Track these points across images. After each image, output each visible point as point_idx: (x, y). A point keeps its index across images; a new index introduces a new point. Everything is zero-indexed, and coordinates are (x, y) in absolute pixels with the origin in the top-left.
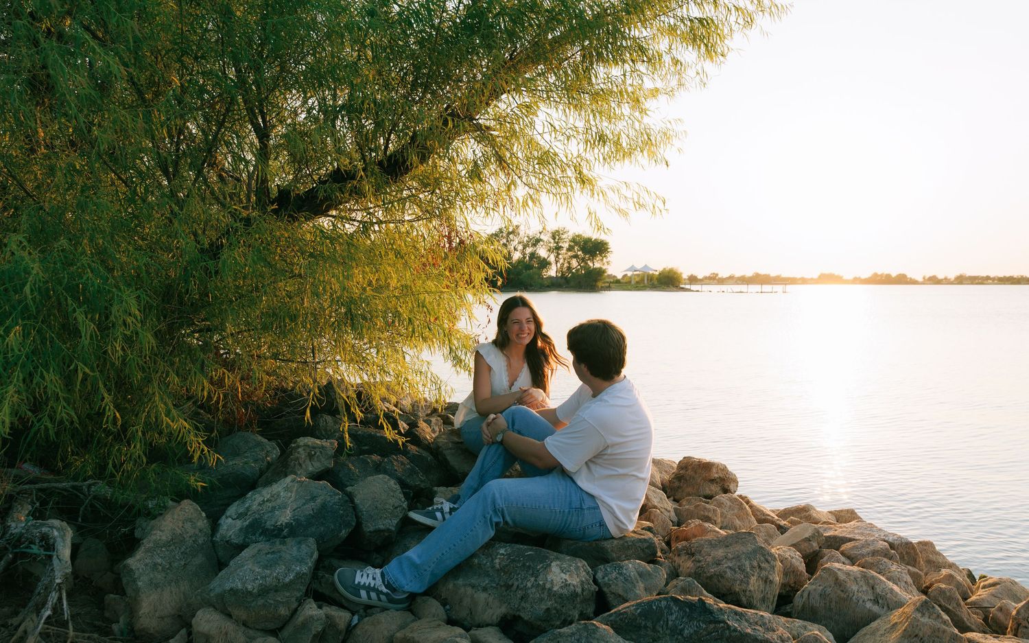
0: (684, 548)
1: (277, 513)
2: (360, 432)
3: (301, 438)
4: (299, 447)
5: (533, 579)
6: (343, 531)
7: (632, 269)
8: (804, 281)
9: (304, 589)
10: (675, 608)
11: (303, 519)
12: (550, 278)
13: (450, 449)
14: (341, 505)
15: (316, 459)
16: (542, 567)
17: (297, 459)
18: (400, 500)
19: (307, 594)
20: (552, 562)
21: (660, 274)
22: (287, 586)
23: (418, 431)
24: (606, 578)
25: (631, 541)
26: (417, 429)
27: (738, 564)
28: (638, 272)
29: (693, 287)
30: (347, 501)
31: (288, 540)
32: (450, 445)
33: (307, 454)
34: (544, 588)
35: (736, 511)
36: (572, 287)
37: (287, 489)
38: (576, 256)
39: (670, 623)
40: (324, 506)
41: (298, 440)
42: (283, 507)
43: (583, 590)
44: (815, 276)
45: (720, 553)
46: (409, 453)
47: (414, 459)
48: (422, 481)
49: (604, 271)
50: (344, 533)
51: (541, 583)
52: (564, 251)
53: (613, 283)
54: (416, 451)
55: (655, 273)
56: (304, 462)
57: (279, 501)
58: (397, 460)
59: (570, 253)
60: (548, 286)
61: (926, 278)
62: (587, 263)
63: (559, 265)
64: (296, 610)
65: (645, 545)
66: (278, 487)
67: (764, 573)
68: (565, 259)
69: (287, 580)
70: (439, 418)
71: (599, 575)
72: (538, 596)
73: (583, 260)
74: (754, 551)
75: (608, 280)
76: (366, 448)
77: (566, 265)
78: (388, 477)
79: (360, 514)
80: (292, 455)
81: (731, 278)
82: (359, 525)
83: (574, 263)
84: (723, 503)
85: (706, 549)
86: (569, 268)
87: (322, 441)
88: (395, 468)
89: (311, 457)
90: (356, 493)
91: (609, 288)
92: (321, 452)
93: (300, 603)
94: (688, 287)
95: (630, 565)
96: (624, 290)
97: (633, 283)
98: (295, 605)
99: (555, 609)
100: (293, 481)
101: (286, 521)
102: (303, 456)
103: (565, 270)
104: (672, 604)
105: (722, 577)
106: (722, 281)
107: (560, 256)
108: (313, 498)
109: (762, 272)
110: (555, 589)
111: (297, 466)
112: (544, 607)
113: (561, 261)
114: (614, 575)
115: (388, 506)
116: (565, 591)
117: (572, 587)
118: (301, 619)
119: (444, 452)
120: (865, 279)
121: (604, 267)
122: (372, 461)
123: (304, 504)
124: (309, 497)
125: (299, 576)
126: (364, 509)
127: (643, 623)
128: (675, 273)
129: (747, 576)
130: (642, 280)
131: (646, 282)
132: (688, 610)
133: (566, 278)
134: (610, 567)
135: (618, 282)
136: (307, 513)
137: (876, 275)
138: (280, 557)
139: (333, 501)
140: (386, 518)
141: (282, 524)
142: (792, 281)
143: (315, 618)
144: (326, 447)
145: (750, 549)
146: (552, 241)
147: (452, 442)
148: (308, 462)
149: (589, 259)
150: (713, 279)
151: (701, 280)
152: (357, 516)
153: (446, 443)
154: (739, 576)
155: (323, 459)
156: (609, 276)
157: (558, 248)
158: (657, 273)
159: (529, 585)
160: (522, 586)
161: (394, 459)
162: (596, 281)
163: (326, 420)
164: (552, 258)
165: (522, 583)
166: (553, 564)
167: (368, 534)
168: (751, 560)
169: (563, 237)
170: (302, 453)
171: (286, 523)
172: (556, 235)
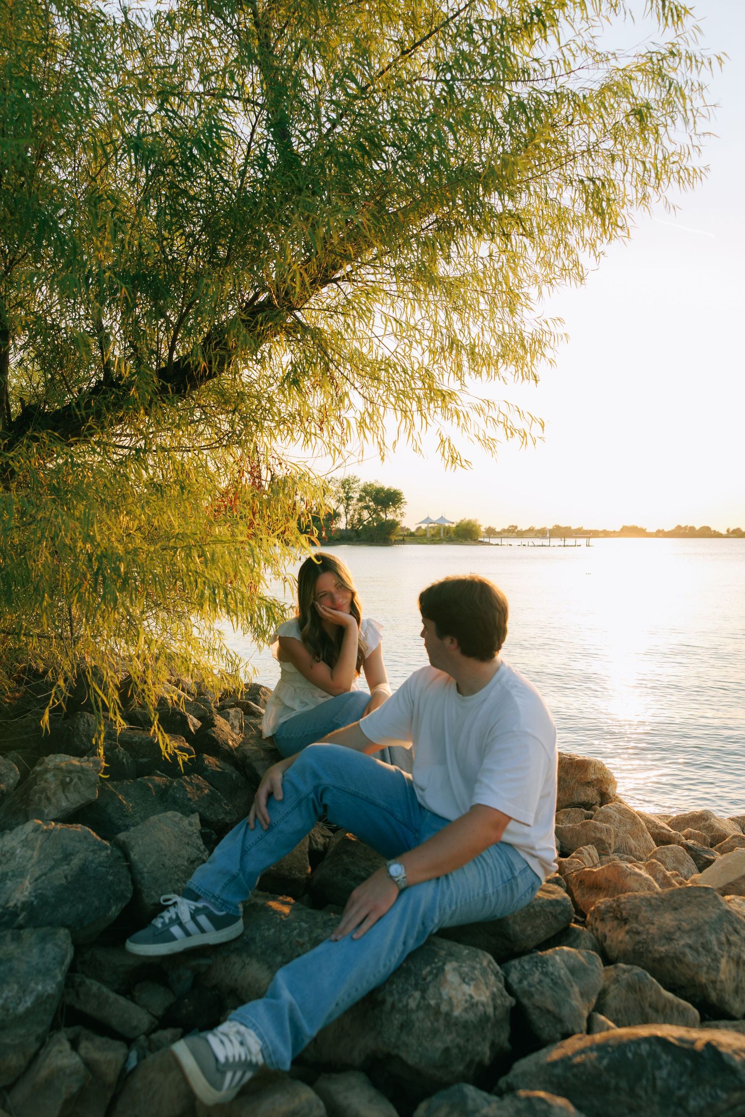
0: (610, 909)
1: (9, 884)
2: (136, 739)
3: (51, 757)
4: (46, 771)
5: (417, 994)
6: (113, 909)
7: (428, 520)
8: (606, 534)
9: (48, 1019)
10: (665, 1058)
11: (50, 893)
12: (339, 530)
13: (262, 759)
14: (110, 867)
15: (72, 789)
16: (430, 973)
17: (43, 790)
18: (198, 849)
19: (55, 1027)
20: (444, 964)
21: (457, 526)
22: (21, 1020)
23: (215, 733)
24: (525, 983)
25: (539, 905)
26: (213, 729)
27: (701, 940)
28: (432, 525)
29: (493, 541)
30: (119, 857)
31: (25, 933)
32: (262, 754)
33: (58, 782)
34: (437, 1011)
35: (629, 827)
36: (363, 540)
37: (26, 844)
38: (367, 507)
39: (659, 1083)
40: (83, 869)
41: (47, 759)
42: (20, 874)
43: (495, 1008)
44: (618, 529)
45: (668, 920)
46: (206, 770)
47: (212, 778)
48: (226, 813)
49: (397, 524)
50: (114, 911)
51: (433, 1002)
52: (354, 501)
53: (407, 536)
54: (217, 766)
55: (451, 525)
56: (55, 794)
57: (13, 864)
58: (191, 783)
59: (360, 504)
60: (337, 540)
61: (731, 529)
62: (379, 515)
63: (349, 516)
64: (36, 1055)
65: (559, 909)
66: (13, 839)
67: (734, 951)
68: (355, 510)
69: (21, 1009)
70: (239, 709)
71: (514, 977)
72: (429, 1024)
73: (375, 511)
74: (720, 919)
75: (401, 533)
76: (145, 760)
77: (356, 516)
78: (179, 815)
79: (139, 877)
80: (36, 784)
81: (531, 530)
82: (137, 893)
83: (366, 514)
84: (611, 817)
85: (645, 913)
86: (360, 520)
87: (82, 759)
88: (189, 796)
89: (64, 786)
90: (133, 843)
91: (402, 542)
92: (80, 778)
93: (43, 1043)
94: (486, 540)
95: (557, 958)
96: (419, 543)
97: (428, 535)
98: (32, 1050)
99: (458, 1046)
100: (36, 829)
101: (23, 899)
102: (52, 787)
103: (355, 522)
104: (659, 1050)
105: (680, 961)
106: (521, 534)
107: (350, 507)
108: (67, 857)
109: (563, 524)
110: (456, 1013)
111: (44, 802)
112: (439, 1045)
113: (351, 512)
114: (537, 976)
115: (180, 862)
116: (471, 1016)
117: (481, 1008)
118: (44, 1073)
119: (255, 764)
120: (669, 532)
121: (398, 519)
122: (155, 786)
123: (52, 868)
124: (61, 856)
125: (41, 1000)
126: (145, 870)
127: (613, 1082)
128: (474, 526)
129: (716, 960)
130: (438, 533)
131: (442, 535)
132: (688, 1062)
133: (357, 531)
134: (529, 962)
135: (412, 535)
136: (57, 883)
137: (679, 527)
138: (11, 969)
139: (97, 861)
140: (178, 880)
141: (15, 905)
142: (594, 534)
143: (68, 1071)
144: (87, 770)
145: (714, 916)
146: (342, 491)
147: (265, 750)
148: (60, 794)
149: (382, 510)
150: (513, 532)
151: (499, 533)
152: (134, 882)
153: (256, 751)
154: (705, 960)
155: (82, 789)
156: (403, 529)
157: (349, 498)
158: (454, 526)
159: (412, 1004)
160: (400, 1005)
161: (186, 782)
162: (389, 533)
163: (88, 721)
164: (341, 509)
165: (400, 1001)
166: (448, 967)
167: (152, 907)
168: (716, 932)
169: (354, 486)
170: (51, 781)
171: (24, 903)
172: (346, 484)
